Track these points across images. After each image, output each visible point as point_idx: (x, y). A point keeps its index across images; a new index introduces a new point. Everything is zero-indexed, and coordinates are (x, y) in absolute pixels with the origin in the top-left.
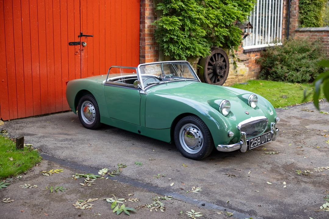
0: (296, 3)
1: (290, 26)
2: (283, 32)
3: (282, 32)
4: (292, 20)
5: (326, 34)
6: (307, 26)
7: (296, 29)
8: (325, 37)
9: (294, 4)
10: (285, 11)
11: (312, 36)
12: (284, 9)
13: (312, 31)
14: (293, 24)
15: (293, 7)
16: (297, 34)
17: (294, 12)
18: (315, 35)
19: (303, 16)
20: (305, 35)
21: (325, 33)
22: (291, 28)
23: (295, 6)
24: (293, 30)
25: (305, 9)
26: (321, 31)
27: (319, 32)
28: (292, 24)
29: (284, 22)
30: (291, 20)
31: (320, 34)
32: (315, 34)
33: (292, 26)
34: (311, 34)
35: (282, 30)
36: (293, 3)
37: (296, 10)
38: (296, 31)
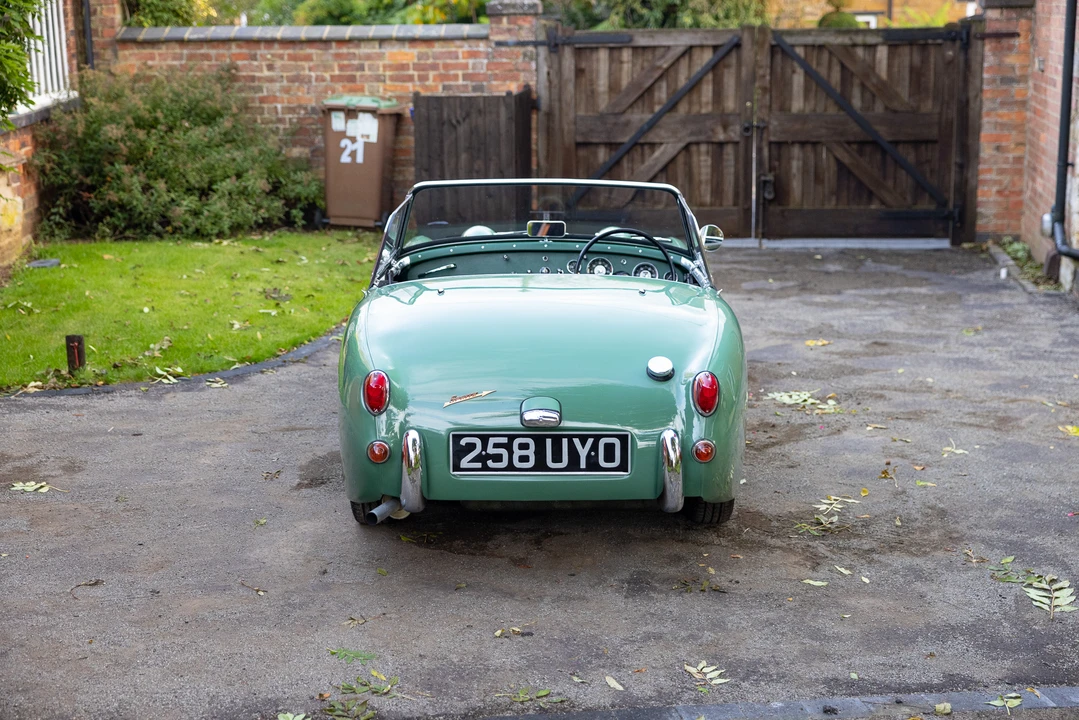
1: (95, 23)
2: (71, 45)
3: (68, 46)
5: (245, 51)
6: (158, 22)
7: (121, 31)
8: (240, 63)
11: (191, 57)
13: (190, 41)
14: (105, 13)
16: (127, 52)
18: (202, 55)
20: (160, 55)
21: (239, 47)
22: (100, 29)
24: (108, 39)
26: (226, 42)
27: (215, 44)
28: (99, 16)
29: (70, 7)
31: (221, 51)
32: (203, 51)
33: (103, 21)
34: (185, 52)
35: (67, 40)
38: (125, 42)
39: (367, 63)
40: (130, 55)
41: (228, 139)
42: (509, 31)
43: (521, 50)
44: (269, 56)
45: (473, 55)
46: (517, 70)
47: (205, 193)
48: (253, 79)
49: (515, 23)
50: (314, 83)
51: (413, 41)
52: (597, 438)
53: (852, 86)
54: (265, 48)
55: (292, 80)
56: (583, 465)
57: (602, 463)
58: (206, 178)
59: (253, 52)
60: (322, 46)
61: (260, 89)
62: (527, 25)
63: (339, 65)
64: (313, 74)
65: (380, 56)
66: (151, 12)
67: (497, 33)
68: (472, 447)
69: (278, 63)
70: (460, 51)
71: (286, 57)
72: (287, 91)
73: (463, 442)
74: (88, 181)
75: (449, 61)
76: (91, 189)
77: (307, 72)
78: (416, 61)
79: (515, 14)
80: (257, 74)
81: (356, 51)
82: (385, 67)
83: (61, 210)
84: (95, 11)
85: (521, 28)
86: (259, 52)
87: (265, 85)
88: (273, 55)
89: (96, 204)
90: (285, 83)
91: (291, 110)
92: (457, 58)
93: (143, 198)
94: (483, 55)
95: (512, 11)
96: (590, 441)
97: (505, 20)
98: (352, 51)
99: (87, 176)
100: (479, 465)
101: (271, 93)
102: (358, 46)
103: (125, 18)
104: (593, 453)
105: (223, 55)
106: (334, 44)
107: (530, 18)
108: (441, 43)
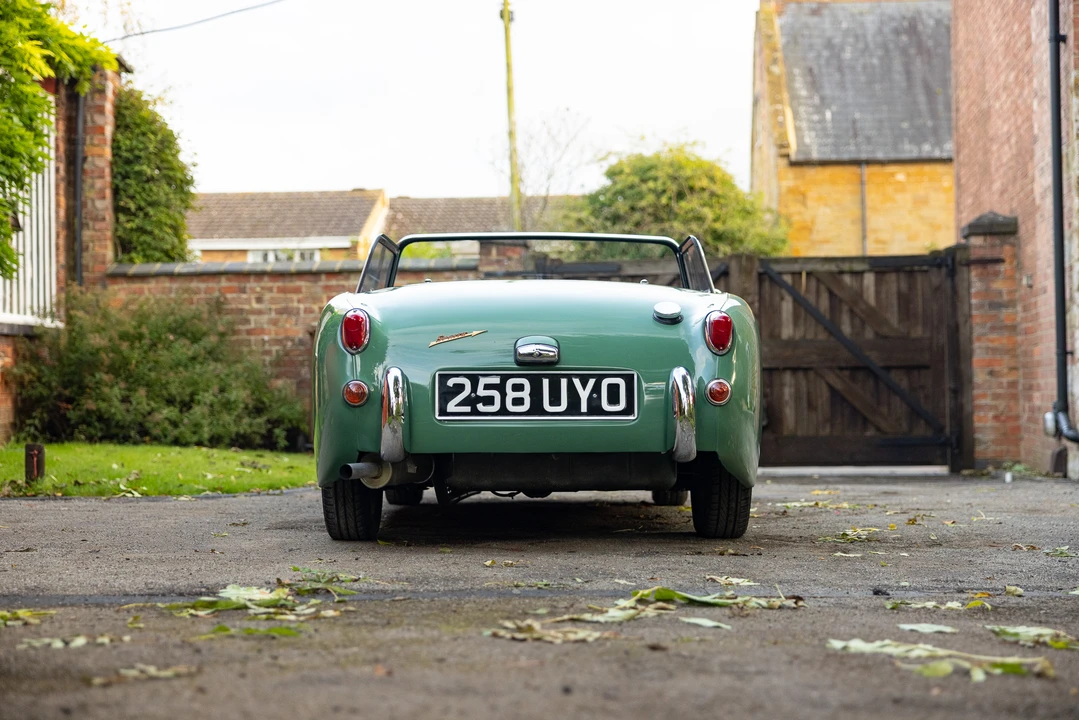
0: (103, 172)
1: (87, 259)
2: (61, 277)
3: (58, 279)
4: (92, 236)
5: (235, 284)
6: (148, 258)
7: (112, 267)
8: (229, 296)
9: (96, 174)
10: (62, 200)
11: (180, 291)
12: (62, 192)
13: (180, 275)
14: (97, 248)
15: (92, 186)
16: (116, 287)
17: (99, 204)
18: (192, 288)
19: (133, 221)
20: (149, 288)
21: (229, 280)
22: (91, 264)
23: (99, 184)
24: (98, 274)
25: (138, 196)
26: (216, 275)
27: (205, 278)
28: (90, 252)
29: (62, 242)
30: (87, 234)
31: (211, 285)
32: (192, 285)
33: (95, 257)
34: (174, 285)
35: (58, 272)
36: (93, 172)
37: (104, 198)
38: (114, 277)
40: (119, 290)
41: (212, 354)
42: (498, 262)
44: (258, 289)
47: (186, 405)
48: (241, 311)
49: (504, 254)
50: (302, 314)
52: (600, 379)
53: (841, 312)
54: (255, 281)
55: (280, 312)
56: (584, 408)
57: (606, 406)
58: (189, 390)
59: (242, 285)
60: (311, 278)
61: (247, 321)
62: (516, 257)
63: (328, 297)
64: (302, 306)
66: (143, 250)
67: (486, 263)
68: (460, 388)
69: (267, 296)
71: (275, 290)
72: (275, 323)
73: (451, 382)
74: (67, 392)
76: (70, 400)
77: (295, 304)
79: (503, 245)
80: (246, 307)
81: (345, 283)
83: (37, 422)
84: (87, 248)
85: (510, 259)
86: (248, 285)
87: (252, 318)
88: (262, 288)
89: (73, 415)
90: (273, 315)
91: (278, 342)
93: (123, 407)
96: (592, 382)
97: (494, 250)
98: (341, 283)
99: (65, 388)
100: (468, 409)
101: (258, 326)
102: (347, 279)
103: (116, 255)
104: (595, 395)
105: (212, 289)
106: (323, 277)
107: (518, 248)
108: (430, 275)
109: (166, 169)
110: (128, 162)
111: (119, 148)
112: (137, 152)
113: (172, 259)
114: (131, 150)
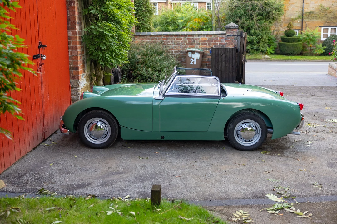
5: (165, 38)
6: (144, 31)
7: (135, 33)
8: (164, 40)
11: (152, 39)
13: (152, 35)
20: (145, 39)
21: (164, 36)
25: (141, 15)
26: (161, 35)
27: (158, 36)
32: (155, 38)
38: (136, 36)
39: (195, 41)
40: (138, 39)
41: (164, 59)
42: (231, 32)
43: (234, 37)
45: (222, 38)
46: (233, 42)
47: (160, 71)
49: (233, 31)
50: (182, 45)
51: (207, 35)
54: (171, 37)
55: (177, 45)
58: (160, 68)
59: (167, 38)
62: (236, 31)
63: (188, 41)
64: (182, 43)
65: (199, 39)
66: (142, 28)
67: (228, 33)
69: (174, 41)
70: (219, 37)
71: (175, 39)
72: (175, 47)
74: (132, 69)
75: (216, 40)
76: (133, 70)
77: (181, 43)
78: (207, 40)
79: (233, 28)
80: (168, 43)
81: (193, 38)
82: (200, 41)
83: (126, 75)
85: (234, 32)
86: (169, 38)
87: (170, 46)
88: (172, 39)
89: (134, 74)
90: (175, 45)
91: (176, 52)
92: (218, 39)
93: (146, 73)
94: (224, 38)
95: (232, 28)
97: (230, 30)
98: (192, 37)
99: (131, 67)
101: (171, 48)
102: (193, 36)
103: (136, 30)
105: (160, 39)
107: (236, 29)
108: (214, 35)
109: (147, 8)
110: (138, 6)
111: (136, 3)
112: (140, 4)
113: (150, 31)
114: (139, 3)
